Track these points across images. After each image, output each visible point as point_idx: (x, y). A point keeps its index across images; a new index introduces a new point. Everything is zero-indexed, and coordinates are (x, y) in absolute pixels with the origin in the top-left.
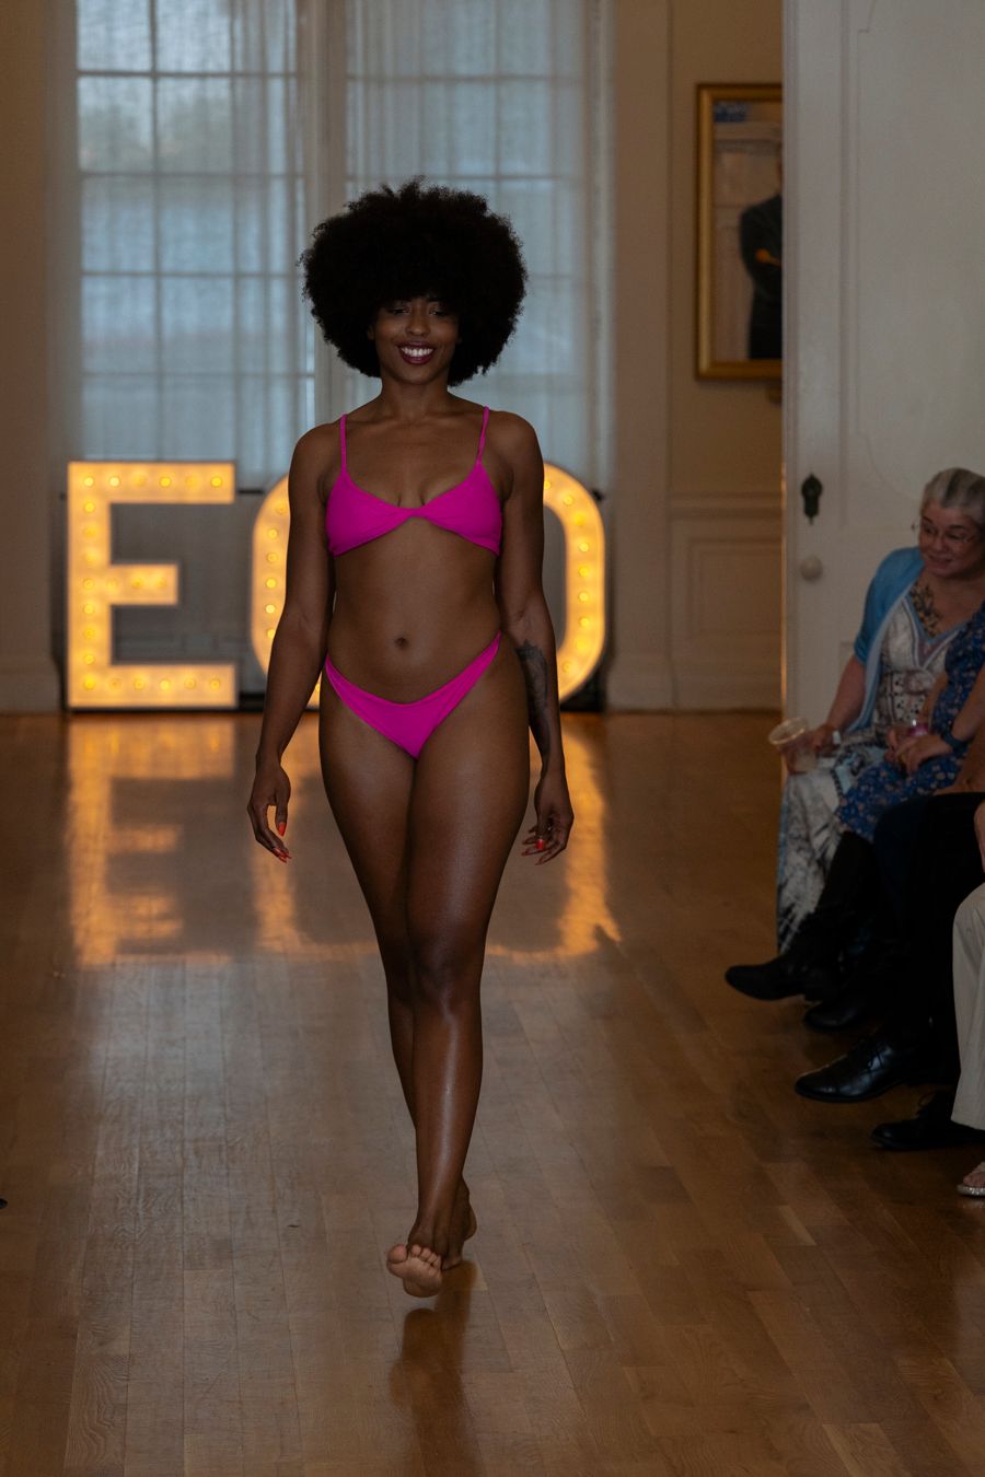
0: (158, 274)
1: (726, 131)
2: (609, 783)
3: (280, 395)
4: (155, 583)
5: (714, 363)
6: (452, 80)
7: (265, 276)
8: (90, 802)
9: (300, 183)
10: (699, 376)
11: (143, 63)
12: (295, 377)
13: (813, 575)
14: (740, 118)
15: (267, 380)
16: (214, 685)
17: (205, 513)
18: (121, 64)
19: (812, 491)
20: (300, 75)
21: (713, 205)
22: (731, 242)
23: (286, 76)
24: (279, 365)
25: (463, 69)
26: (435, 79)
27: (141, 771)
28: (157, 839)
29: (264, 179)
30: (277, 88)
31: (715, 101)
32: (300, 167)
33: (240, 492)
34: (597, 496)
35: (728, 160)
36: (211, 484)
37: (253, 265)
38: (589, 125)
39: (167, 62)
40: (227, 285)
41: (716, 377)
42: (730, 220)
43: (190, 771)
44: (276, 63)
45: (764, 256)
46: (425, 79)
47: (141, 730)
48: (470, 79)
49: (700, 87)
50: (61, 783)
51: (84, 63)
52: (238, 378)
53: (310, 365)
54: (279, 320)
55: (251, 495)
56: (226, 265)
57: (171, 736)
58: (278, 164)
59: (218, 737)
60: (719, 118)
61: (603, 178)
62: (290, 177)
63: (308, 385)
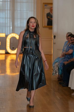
1: (46, 7)
3: (9, 28)
5: (44, 26)
6: (23, 2)
7: (8, 18)
9: (11, 11)
10: (43, 27)
12: (10, 27)
14: (47, 6)
15: (8, 26)
17: (3, 38)
19: (55, 37)
20: (11, 1)
21: (44, 13)
22: (46, 16)
23: (10, 2)
25: (24, 1)
26: (22, 2)
29: (8, 10)
30: (9, 3)
31: (45, 4)
32: (11, 9)
33: (6, 36)
35: (46, 9)
36: (3, 35)
37: (7, 17)
38: (34, 6)
40: (4, 19)
42: (46, 14)
44: (9, 0)
45: (48, 17)
46: (21, 2)
48: (25, 2)
49: (43, 3)
52: (5, 26)
53: (11, 25)
54: (9, 22)
55: (7, 36)
56: (4, 17)
58: (9, 9)
59: (3, 56)
61: (35, 10)
62: (10, 10)
63: (11, 27)
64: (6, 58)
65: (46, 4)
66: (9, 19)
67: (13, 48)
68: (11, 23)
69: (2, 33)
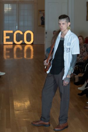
0: (9, 20)
2: (34, 48)
3: (15, 27)
4: (8, 37)
8: (5, 50)
11: (8, 9)
13: (46, 37)
16: (12, 43)
17: (11, 33)
18: (7, 9)
19: (46, 33)
21: (39, 16)
22: (40, 18)
24: (15, 25)
25: (25, 9)
27: (8, 48)
28: (8, 52)
30: (15, 10)
34: (33, 32)
35: (40, 14)
36: (11, 32)
39: (9, 9)
41: (40, 26)
43: (10, 48)
44: (15, 9)
47: (7, 45)
50: (3, 48)
51: (5, 9)
52: (13, 26)
54: (15, 23)
55: (14, 32)
56: (12, 20)
57: (9, 46)
58: (15, 14)
59: (12, 46)
60: (40, 12)
62: (16, 15)
63: (17, 27)
64: (13, 47)
65: (40, 11)
66: (15, 21)
67: (18, 40)
68: (17, 24)
69: (11, 30)
